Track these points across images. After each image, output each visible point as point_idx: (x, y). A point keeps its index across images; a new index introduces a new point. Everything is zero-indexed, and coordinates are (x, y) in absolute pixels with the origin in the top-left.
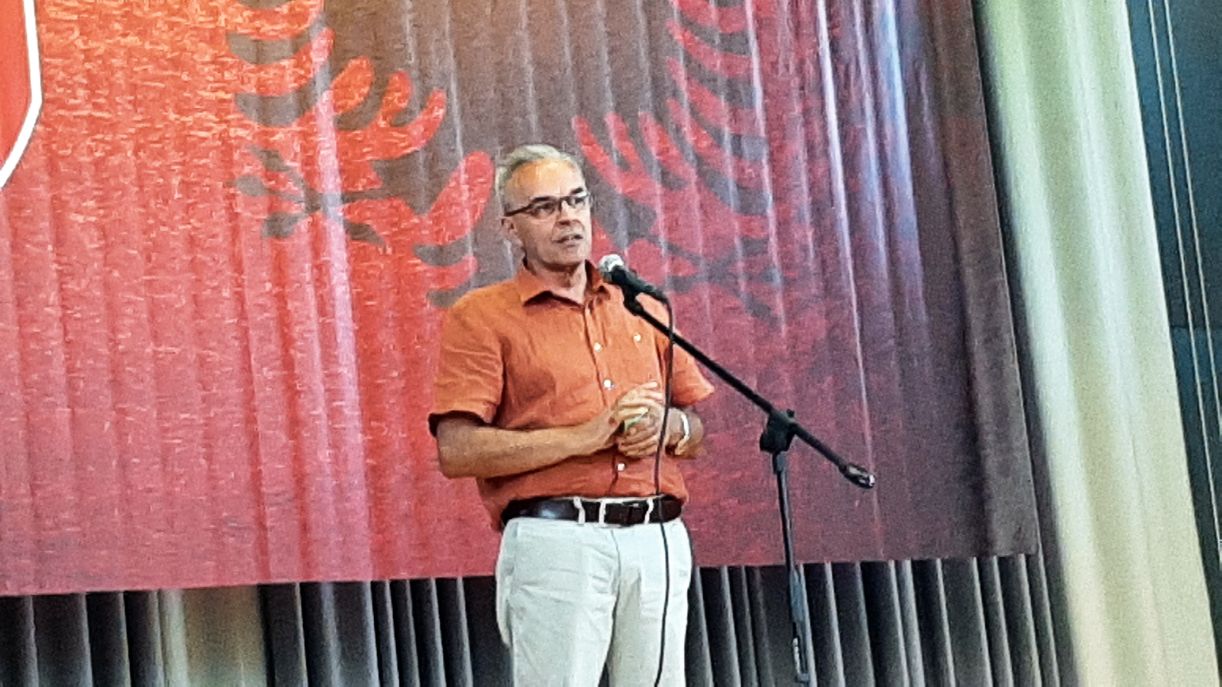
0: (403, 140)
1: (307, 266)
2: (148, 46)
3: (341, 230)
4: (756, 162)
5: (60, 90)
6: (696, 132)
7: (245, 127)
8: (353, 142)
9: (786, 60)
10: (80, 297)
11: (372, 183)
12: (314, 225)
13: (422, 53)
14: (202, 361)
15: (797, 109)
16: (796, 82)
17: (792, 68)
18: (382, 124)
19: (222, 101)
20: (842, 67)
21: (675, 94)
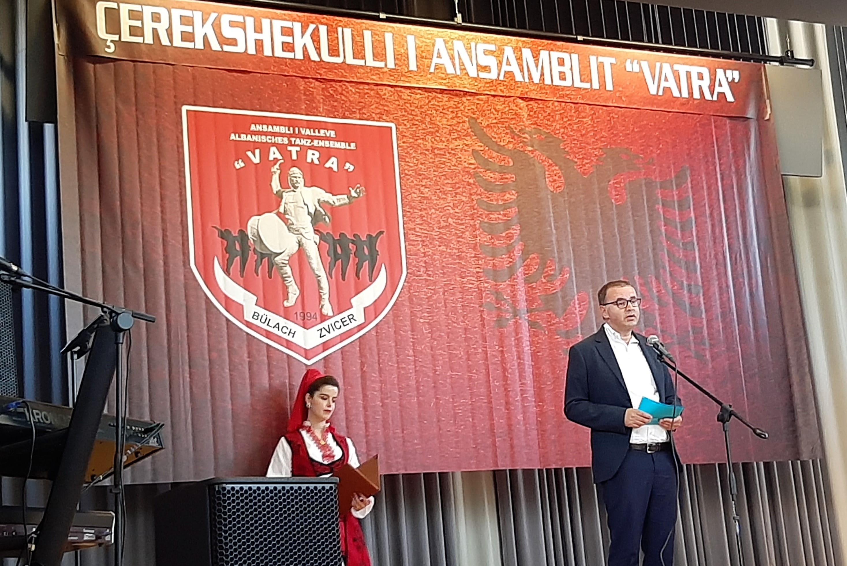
0: (552, 287)
1: (513, 339)
2: (449, 251)
4: (697, 295)
5: (414, 269)
6: (672, 283)
7: (487, 283)
8: (532, 288)
9: (710, 253)
10: (421, 352)
11: (539, 304)
12: (516, 322)
13: (560, 251)
14: (470, 379)
15: (715, 273)
16: (714, 262)
17: (712, 256)
18: (544, 281)
19: (478, 272)
20: (734, 256)
21: (664, 268)
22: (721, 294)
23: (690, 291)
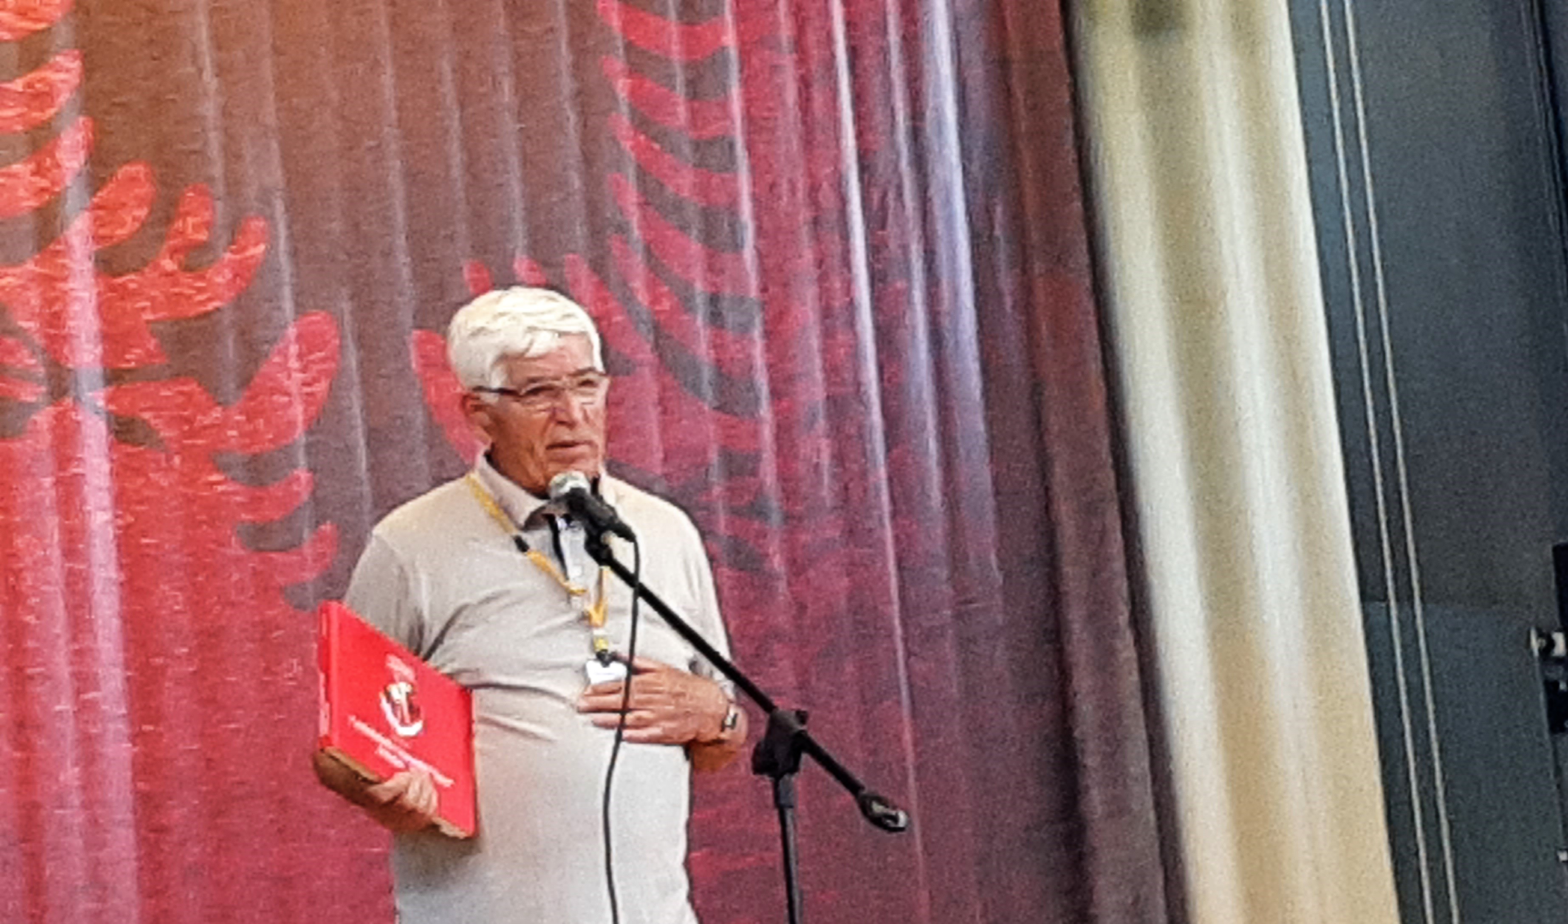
0: (200, 290)
1: (48, 481)
3: (102, 426)
4: (744, 333)
6: (652, 286)
8: (124, 294)
9: (792, 184)
11: (150, 355)
12: (60, 418)
13: (232, 155)
15: (808, 256)
16: (804, 215)
17: (800, 195)
18: (169, 265)
20: (876, 197)
21: (622, 229)
22: (828, 334)
23: (716, 318)
